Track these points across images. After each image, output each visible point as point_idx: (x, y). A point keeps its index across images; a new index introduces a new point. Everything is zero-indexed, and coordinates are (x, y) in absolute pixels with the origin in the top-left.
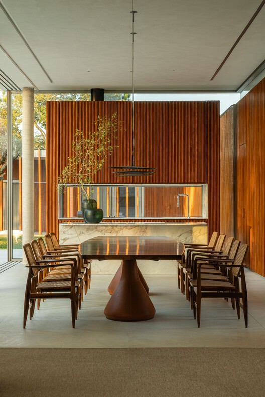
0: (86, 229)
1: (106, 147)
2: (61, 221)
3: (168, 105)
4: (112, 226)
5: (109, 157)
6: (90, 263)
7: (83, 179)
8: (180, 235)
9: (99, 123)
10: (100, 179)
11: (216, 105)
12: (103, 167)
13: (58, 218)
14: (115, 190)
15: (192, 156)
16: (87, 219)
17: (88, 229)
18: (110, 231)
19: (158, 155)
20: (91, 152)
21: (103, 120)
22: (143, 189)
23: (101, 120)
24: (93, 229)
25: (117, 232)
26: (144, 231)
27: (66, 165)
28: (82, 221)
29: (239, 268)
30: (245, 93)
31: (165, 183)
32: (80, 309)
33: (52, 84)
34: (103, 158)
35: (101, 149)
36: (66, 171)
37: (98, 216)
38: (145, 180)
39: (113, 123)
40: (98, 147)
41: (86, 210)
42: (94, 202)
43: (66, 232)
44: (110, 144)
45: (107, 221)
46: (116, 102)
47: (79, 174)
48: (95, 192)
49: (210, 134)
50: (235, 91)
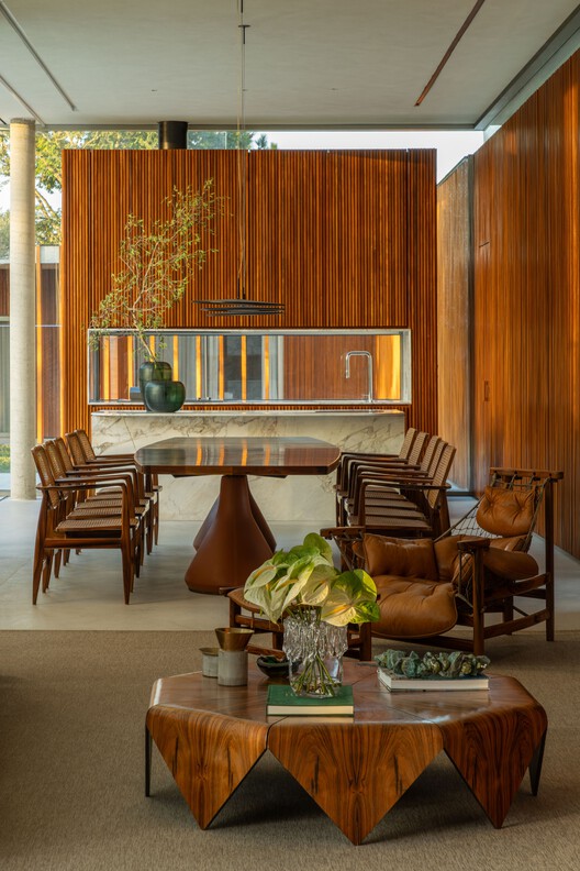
0: (148, 425)
1: (190, 252)
2: (96, 408)
3: (325, 157)
4: (204, 418)
5: (198, 273)
6: (156, 490)
7: (143, 320)
8: (348, 438)
9: (175, 200)
10: (179, 319)
11: (426, 159)
12: (184, 295)
13: (88, 403)
14: (216, 342)
15: (377, 267)
16: (151, 405)
17: (154, 423)
18: (199, 429)
19: (303, 266)
20: (160, 263)
21: (184, 194)
22: (281, 339)
23: (180, 193)
24: (163, 425)
25: (214, 431)
26: (272, 430)
27: (107, 288)
28: (139, 407)
29: (437, 491)
30: (493, 129)
31: (320, 328)
32: (138, 576)
33: (75, 113)
34: (184, 276)
35: (180, 257)
36: (108, 304)
37: (173, 398)
38: (276, 320)
39: (206, 200)
40: (174, 251)
41: (148, 385)
42: (166, 367)
43: (108, 432)
44: (199, 246)
45: (193, 407)
46: (212, 152)
47: (134, 309)
48: (169, 347)
49: (416, 222)
50: (472, 126)
